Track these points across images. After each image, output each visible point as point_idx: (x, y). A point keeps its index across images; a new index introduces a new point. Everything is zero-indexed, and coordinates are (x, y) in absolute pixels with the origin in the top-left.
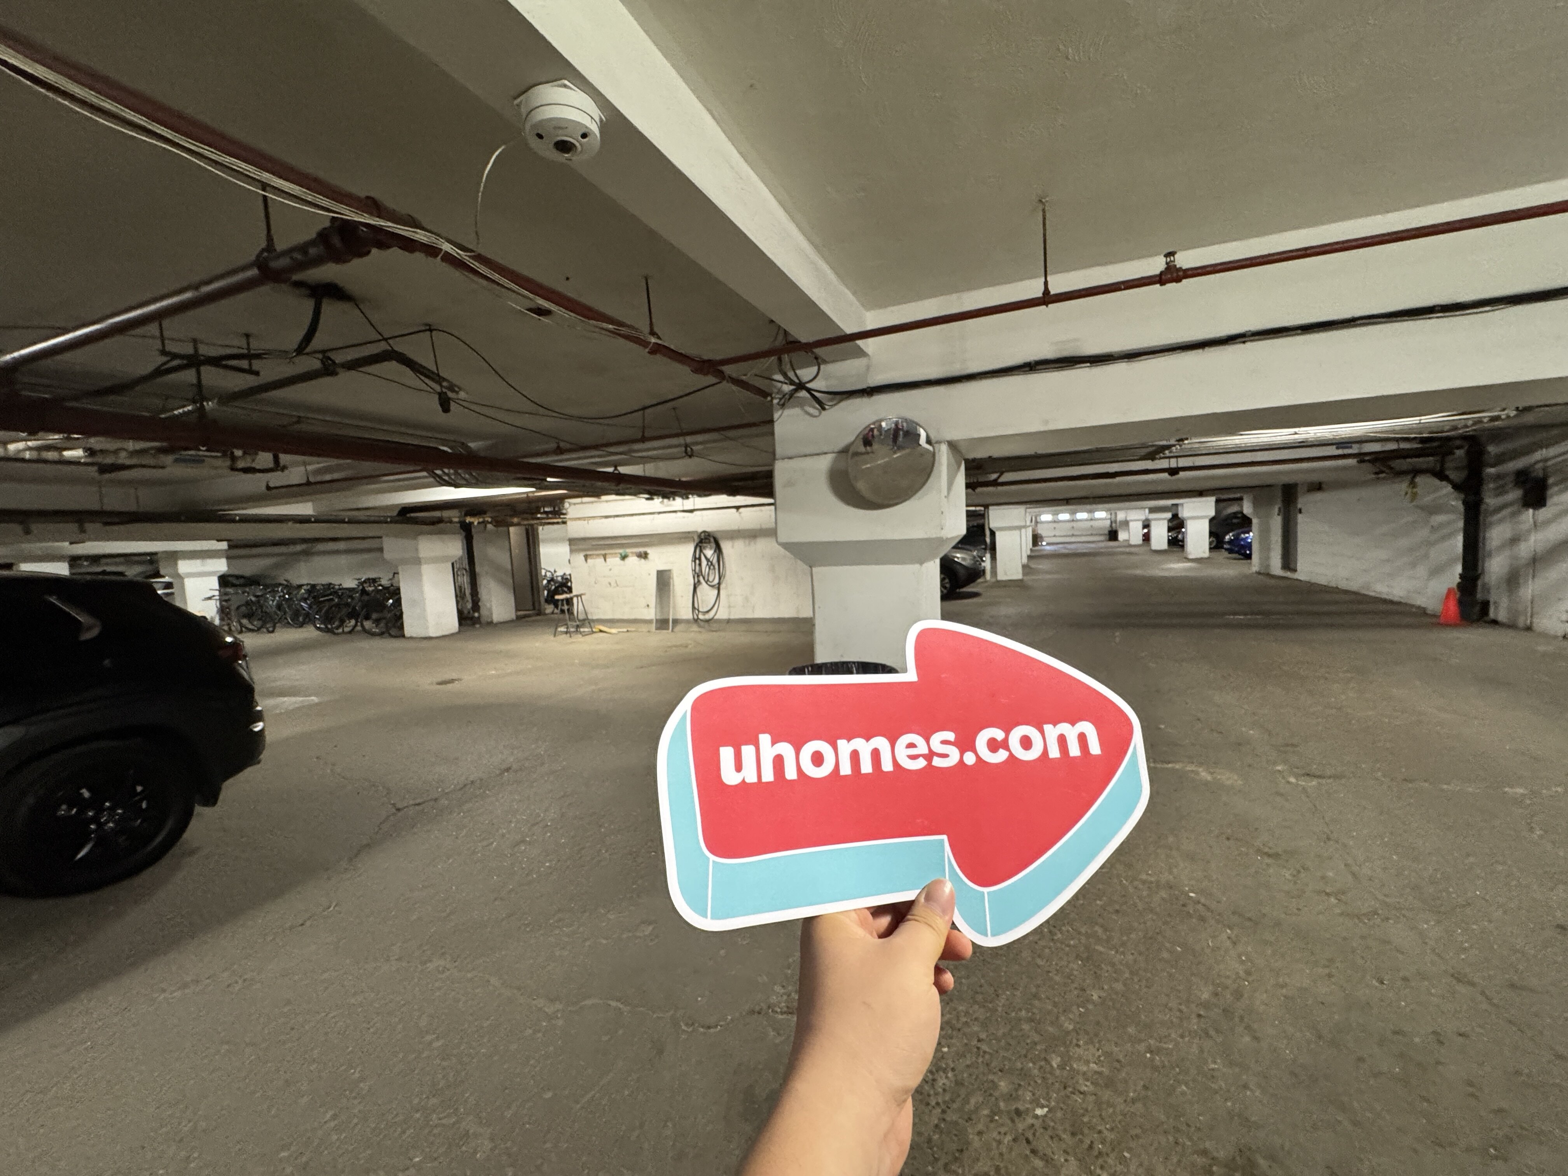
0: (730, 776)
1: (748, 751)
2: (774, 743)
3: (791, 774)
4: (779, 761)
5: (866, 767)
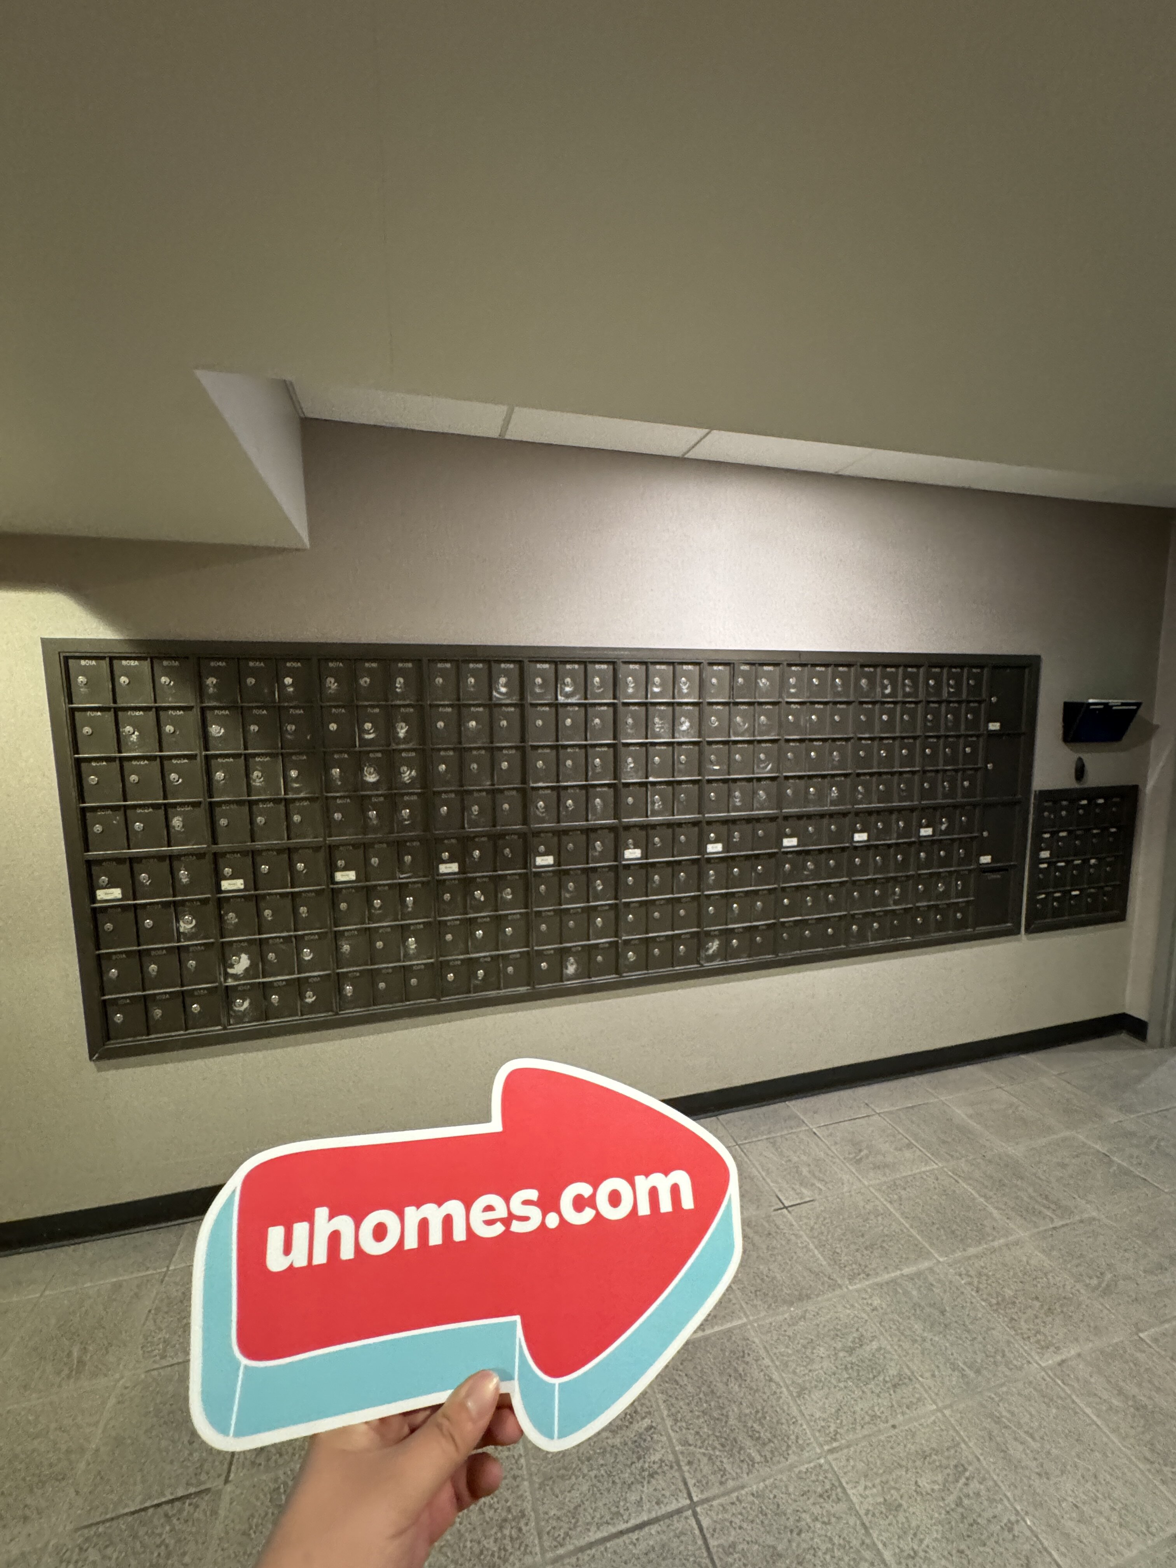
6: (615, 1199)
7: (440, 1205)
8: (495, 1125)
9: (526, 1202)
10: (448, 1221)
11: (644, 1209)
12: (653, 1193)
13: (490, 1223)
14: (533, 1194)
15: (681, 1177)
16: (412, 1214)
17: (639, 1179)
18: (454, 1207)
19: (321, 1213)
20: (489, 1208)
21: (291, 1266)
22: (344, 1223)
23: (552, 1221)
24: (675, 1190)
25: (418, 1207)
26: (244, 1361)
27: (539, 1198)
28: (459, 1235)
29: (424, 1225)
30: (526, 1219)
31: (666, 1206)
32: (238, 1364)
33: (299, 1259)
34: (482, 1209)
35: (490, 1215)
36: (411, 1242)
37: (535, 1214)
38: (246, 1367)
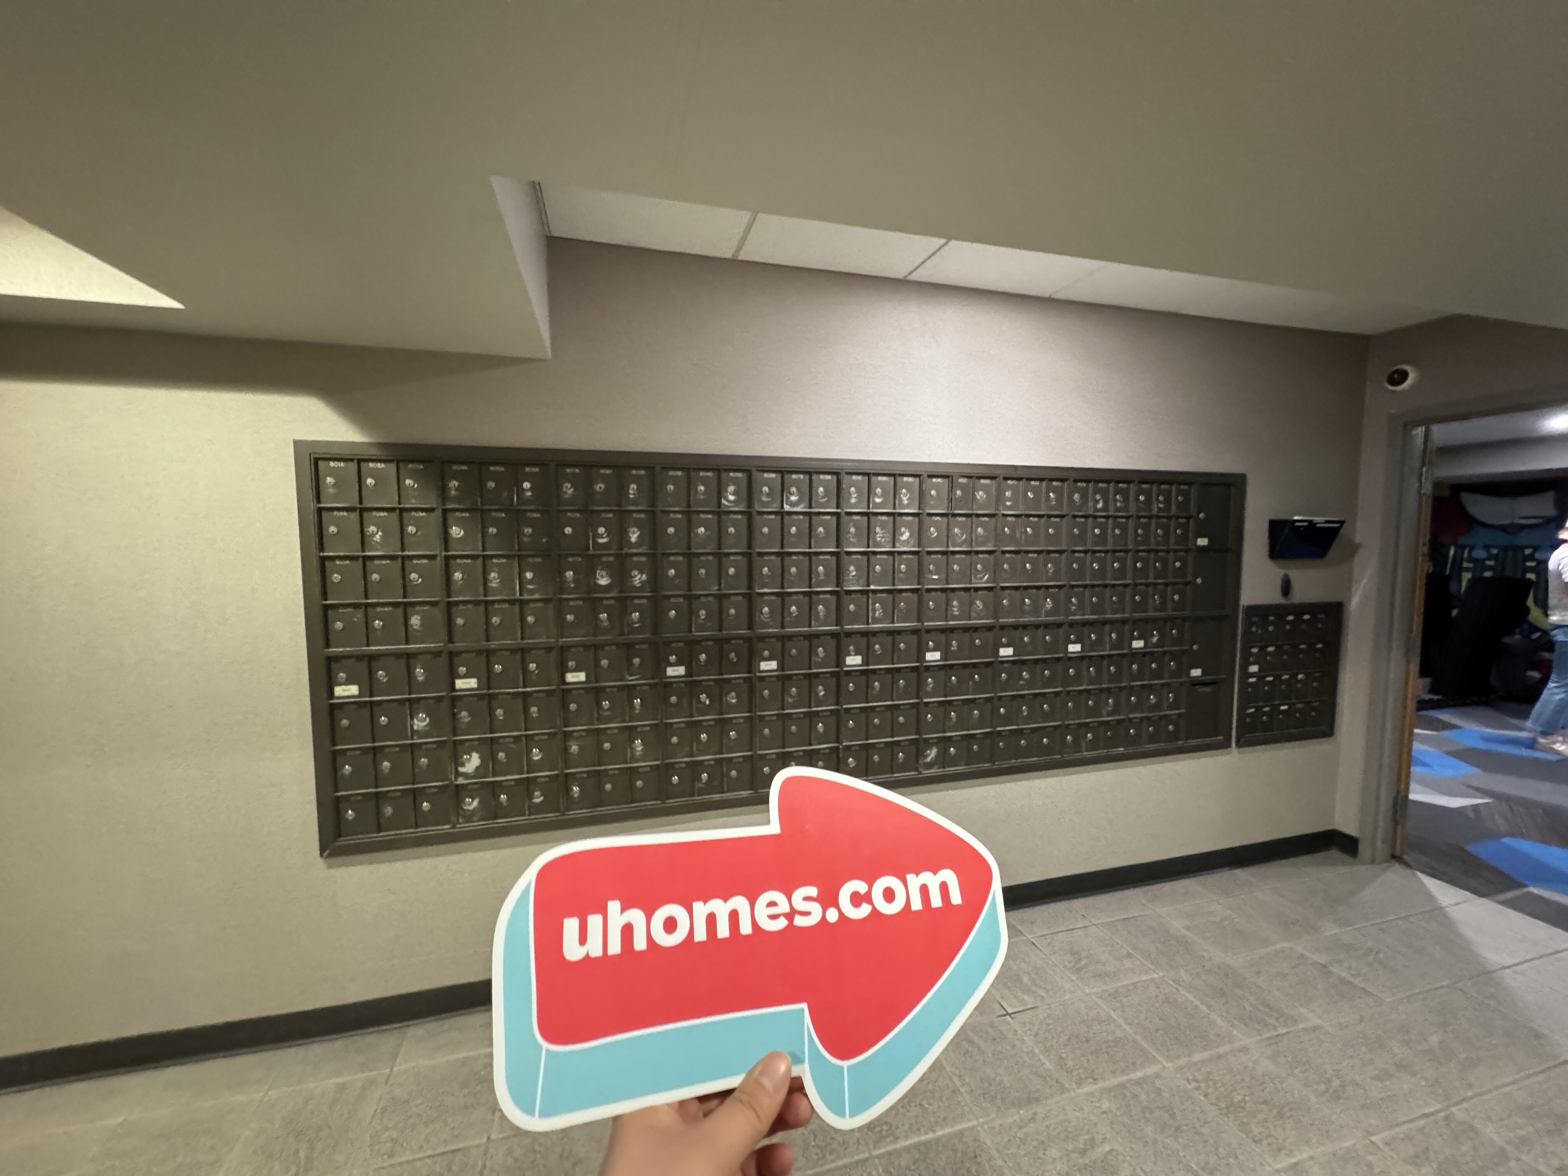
0: (573, 951)
1: (594, 921)
2: (623, 910)
3: (640, 943)
4: (627, 931)
5: (723, 931)
6: (889, 895)
7: (725, 900)
8: (774, 827)
9: (807, 899)
10: (734, 916)
11: (917, 905)
12: (924, 890)
13: (773, 917)
14: (812, 891)
15: (948, 876)
16: (701, 909)
17: (910, 878)
18: (739, 903)
19: (614, 906)
20: (772, 904)
21: (587, 955)
22: (636, 916)
23: (832, 915)
24: (944, 887)
25: (705, 902)
26: (545, 1045)
27: (818, 895)
28: (746, 928)
29: (711, 919)
30: (807, 914)
31: (936, 901)
32: (540, 1047)
33: (594, 948)
34: (766, 904)
35: (773, 911)
36: (701, 935)
37: (816, 909)
38: (547, 1050)
